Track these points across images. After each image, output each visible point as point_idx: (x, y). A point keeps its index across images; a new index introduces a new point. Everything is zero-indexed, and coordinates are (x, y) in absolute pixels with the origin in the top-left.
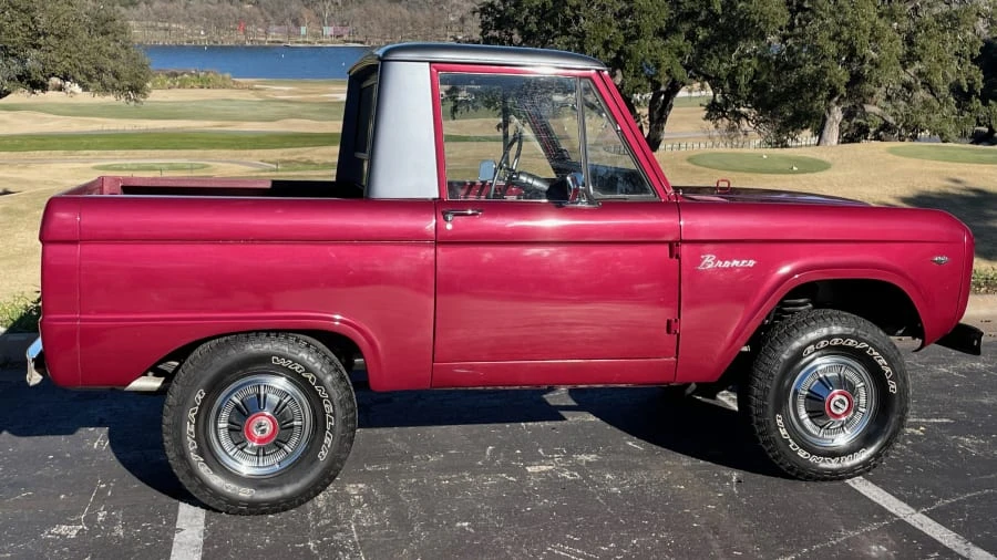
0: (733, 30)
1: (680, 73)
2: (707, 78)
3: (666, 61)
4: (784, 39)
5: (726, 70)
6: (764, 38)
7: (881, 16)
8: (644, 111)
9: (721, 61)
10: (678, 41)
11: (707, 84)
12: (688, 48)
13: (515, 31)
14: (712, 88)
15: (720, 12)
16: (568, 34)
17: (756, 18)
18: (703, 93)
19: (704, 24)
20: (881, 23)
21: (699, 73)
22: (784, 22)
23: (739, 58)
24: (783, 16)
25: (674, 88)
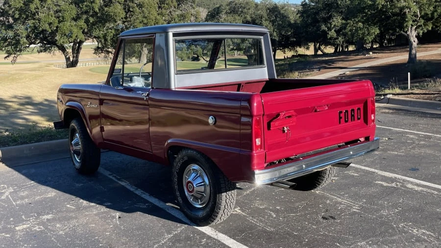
0: (103, 19)
1: (81, 36)
2: (95, 37)
3: (75, 30)
4: (124, 22)
5: (102, 34)
6: (116, 22)
7: (158, 14)
8: (70, 51)
9: (100, 30)
10: (82, 23)
11: (95, 39)
12: (85, 26)
13: (10, 18)
14: (98, 42)
15: (98, 11)
16: (34, 19)
17: (112, 14)
18: (94, 43)
19: (92, 16)
20: (158, 17)
21: (92, 36)
22: (123, 16)
23: (107, 30)
24: (122, 14)
25: (81, 42)
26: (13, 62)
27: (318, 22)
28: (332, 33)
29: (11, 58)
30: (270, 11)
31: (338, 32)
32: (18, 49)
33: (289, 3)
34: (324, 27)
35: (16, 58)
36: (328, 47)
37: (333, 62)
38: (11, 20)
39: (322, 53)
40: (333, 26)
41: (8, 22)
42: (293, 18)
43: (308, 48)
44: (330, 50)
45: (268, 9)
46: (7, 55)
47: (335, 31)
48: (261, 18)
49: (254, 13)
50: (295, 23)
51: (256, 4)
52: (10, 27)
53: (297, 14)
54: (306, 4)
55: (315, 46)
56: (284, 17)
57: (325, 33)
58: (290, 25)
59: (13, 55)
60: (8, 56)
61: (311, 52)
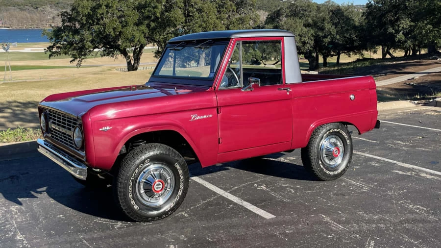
0: (163, 23)
1: (143, 40)
2: (155, 41)
3: (137, 35)
4: (183, 27)
5: (163, 38)
6: (176, 27)
8: (131, 55)
9: (160, 35)
10: (143, 28)
11: (155, 43)
12: (146, 31)
13: (77, 23)
14: (158, 46)
15: (159, 16)
16: (99, 24)
17: (173, 19)
18: (154, 47)
19: (153, 21)
20: (217, 21)
21: (152, 40)
22: (183, 20)
23: (167, 34)
24: (182, 18)
25: (142, 47)
26: (79, 66)
27: (385, 23)
28: (400, 36)
29: (76, 62)
30: (333, 13)
31: (406, 34)
32: (83, 53)
33: (354, 5)
34: (391, 30)
35: (81, 61)
36: (397, 51)
37: (404, 66)
38: (78, 26)
39: (390, 57)
40: (400, 28)
41: (75, 27)
42: (357, 20)
43: (375, 52)
44: (400, 53)
45: (331, 11)
46: (72, 59)
47: (403, 33)
48: (324, 20)
49: (316, 15)
50: (360, 26)
51: (318, 7)
52: (76, 32)
53: (362, 16)
54: (372, 5)
55: (383, 50)
56: (348, 20)
57: (392, 36)
58: (355, 27)
59: (79, 59)
60: (74, 60)
61: (378, 55)
